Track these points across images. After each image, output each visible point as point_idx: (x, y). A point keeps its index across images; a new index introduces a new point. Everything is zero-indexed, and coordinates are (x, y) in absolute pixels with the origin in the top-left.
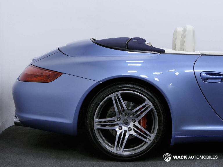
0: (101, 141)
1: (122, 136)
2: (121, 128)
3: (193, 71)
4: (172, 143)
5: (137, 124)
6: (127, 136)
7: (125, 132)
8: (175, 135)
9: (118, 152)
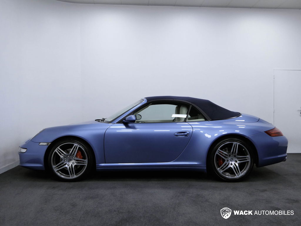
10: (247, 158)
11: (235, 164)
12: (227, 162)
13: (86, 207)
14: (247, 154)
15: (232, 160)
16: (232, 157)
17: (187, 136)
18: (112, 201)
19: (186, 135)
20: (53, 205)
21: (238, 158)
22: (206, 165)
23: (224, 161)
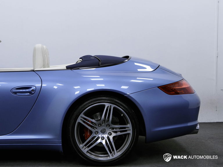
10: (127, 129)
11: (108, 138)
12: (95, 135)
14: (128, 123)
15: (103, 132)
16: (104, 128)
17: (32, 94)
19: (30, 92)
21: (113, 128)
22: (61, 140)
23: (91, 132)
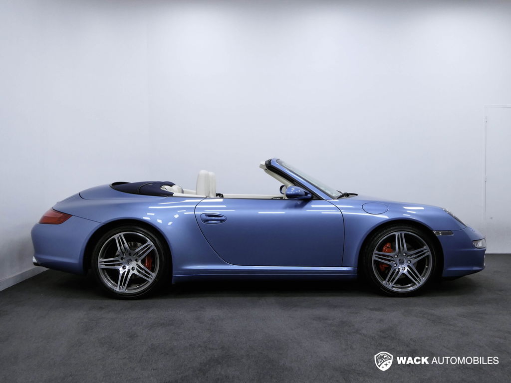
0: (106, 281)
1: (125, 275)
2: (124, 268)
3: (194, 213)
4: (173, 282)
5: (139, 263)
6: (130, 276)
7: (129, 271)
8: (175, 274)
9: (121, 291)
13: (152, 339)
18: (196, 330)
20: (97, 335)
